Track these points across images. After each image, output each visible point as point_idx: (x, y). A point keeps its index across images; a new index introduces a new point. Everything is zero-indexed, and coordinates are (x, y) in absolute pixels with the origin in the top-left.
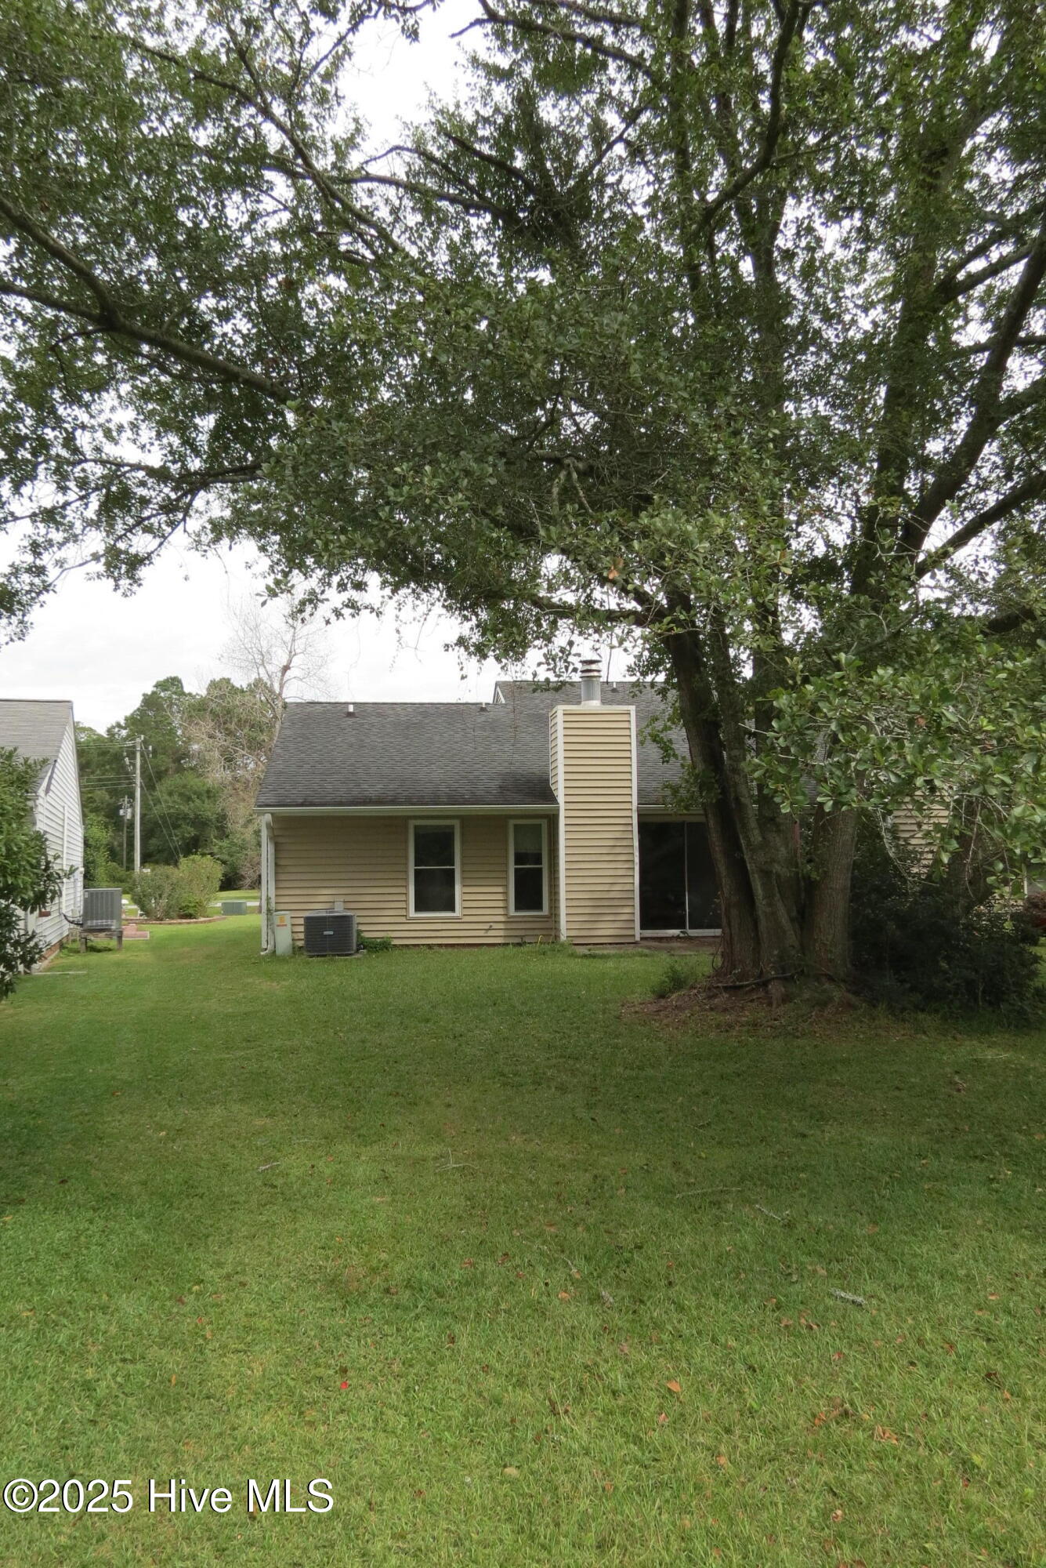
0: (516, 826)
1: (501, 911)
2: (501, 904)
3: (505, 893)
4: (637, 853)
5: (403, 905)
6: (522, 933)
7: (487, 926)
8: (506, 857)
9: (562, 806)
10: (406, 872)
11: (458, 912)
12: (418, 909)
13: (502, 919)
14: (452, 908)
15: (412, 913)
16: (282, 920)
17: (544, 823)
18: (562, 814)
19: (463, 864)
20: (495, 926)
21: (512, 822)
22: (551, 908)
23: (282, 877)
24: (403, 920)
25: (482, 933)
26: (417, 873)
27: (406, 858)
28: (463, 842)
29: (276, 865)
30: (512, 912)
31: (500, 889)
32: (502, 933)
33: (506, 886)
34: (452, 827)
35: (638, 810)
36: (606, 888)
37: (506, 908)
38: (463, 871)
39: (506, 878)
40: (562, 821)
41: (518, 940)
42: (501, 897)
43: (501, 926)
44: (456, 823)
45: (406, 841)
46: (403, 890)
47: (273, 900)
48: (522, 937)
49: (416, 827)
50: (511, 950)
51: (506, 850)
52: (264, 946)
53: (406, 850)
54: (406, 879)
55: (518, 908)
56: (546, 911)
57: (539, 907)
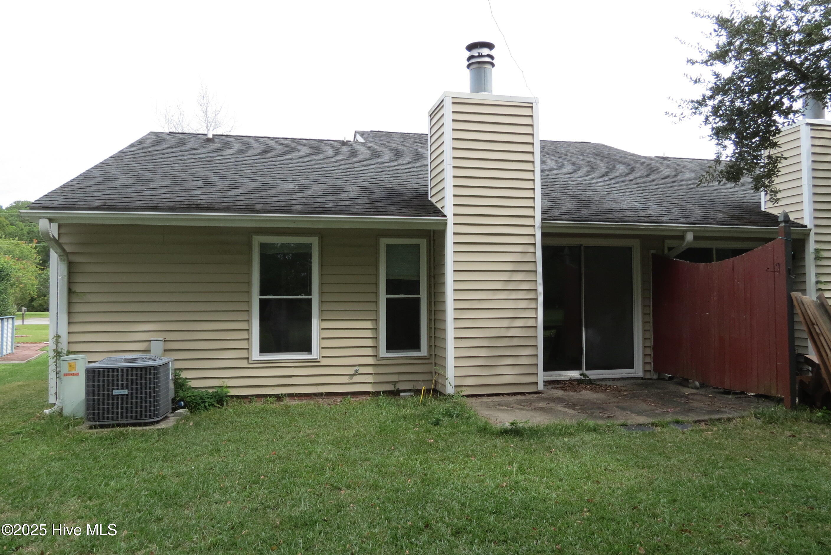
0: (389, 247)
1: (370, 352)
2: (370, 343)
3: (375, 329)
4: (540, 280)
5: (244, 344)
6: (394, 378)
7: (351, 371)
8: (377, 285)
9: (451, 220)
10: (249, 302)
11: (315, 354)
12: (263, 349)
13: (371, 361)
14: (308, 349)
15: (256, 355)
16: (71, 365)
17: (423, 243)
18: (450, 230)
19: (322, 293)
20: (361, 370)
21: (384, 242)
22: (430, 347)
23: (78, 308)
24: (244, 364)
25: (345, 379)
26: (263, 303)
27: (249, 283)
28: (322, 265)
29: (70, 292)
30: (383, 352)
31: (369, 325)
32: (370, 379)
33: (376, 321)
34: (309, 246)
35: (542, 227)
36: (505, 323)
37: (375, 347)
38: (322, 302)
39: (376, 311)
40: (450, 239)
41: (390, 388)
42: (369, 334)
43: (370, 370)
44: (314, 242)
45: (249, 263)
46: (244, 326)
47: (64, 338)
48: (395, 383)
49: (263, 246)
50: (383, 400)
51: (377, 276)
52: (52, 400)
53: (249, 274)
54: (249, 311)
55: (390, 347)
56: (424, 351)
57: (416, 346)
